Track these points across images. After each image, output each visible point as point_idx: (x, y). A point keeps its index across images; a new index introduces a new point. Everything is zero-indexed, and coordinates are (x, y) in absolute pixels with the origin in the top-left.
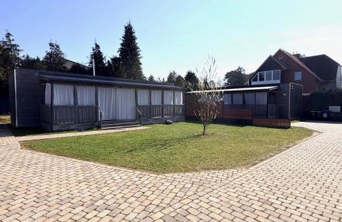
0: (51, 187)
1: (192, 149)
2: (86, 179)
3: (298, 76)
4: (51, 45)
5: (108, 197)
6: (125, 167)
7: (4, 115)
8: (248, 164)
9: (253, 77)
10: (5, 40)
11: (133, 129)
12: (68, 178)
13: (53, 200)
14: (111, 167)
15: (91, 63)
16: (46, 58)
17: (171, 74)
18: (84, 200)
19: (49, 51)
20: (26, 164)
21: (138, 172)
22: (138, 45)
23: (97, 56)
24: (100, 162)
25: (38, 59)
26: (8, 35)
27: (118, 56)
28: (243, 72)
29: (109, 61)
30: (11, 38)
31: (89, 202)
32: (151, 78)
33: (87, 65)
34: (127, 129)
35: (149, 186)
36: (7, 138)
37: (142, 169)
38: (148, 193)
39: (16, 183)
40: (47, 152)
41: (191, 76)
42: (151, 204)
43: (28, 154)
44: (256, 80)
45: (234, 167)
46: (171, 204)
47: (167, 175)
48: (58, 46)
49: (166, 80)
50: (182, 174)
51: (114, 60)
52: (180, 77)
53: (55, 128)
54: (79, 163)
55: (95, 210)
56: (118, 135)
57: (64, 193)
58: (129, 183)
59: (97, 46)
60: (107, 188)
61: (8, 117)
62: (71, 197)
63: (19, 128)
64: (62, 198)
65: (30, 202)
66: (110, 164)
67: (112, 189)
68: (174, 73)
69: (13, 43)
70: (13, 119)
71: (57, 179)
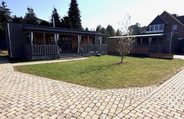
0: (34, 98)
1: (118, 73)
2: (56, 93)
3: (175, 27)
4: (28, 9)
5: (72, 107)
6: (78, 84)
7: (4, 50)
8: (156, 83)
9: (147, 28)
10: (2, 6)
11: (78, 59)
12: (44, 92)
13: (36, 108)
14: (70, 84)
15: (52, 20)
16: (26, 17)
17: (98, 27)
18: (56, 109)
19: (28, 13)
20: (17, 81)
21: (88, 88)
22: (79, 9)
23: (55, 16)
24: (62, 81)
25: (21, 18)
26: (3, 3)
27: (67, 16)
28: (139, 26)
29: (62, 19)
30: (5, 5)
31: (60, 111)
32: (87, 29)
33: (50, 22)
34: (75, 59)
35: (98, 98)
36: (6, 64)
37: (90, 85)
38: (98, 104)
39: (11, 95)
40: (30, 73)
41: (110, 28)
42: (102, 113)
43: (18, 74)
44: (148, 30)
45: (148, 85)
46: (117, 113)
47: (107, 90)
48: (32, 10)
49: (95, 30)
50: (117, 90)
51: (65, 18)
52: (103, 28)
53: (33, 58)
54: (50, 81)
55: (65, 117)
56: (70, 63)
57: (43, 103)
58: (84, 97)
59: (55, 10)
60: (71, 100)
61: (7, 52)
62: (48, 106)
63: (13, 58)
64: (42, 107)
65: (21, 110)
66: (69, 82)
67: (74, 100)
68: (100, 26)
69: (6, 8)
70: (9, 53)
71: (37, 92)
